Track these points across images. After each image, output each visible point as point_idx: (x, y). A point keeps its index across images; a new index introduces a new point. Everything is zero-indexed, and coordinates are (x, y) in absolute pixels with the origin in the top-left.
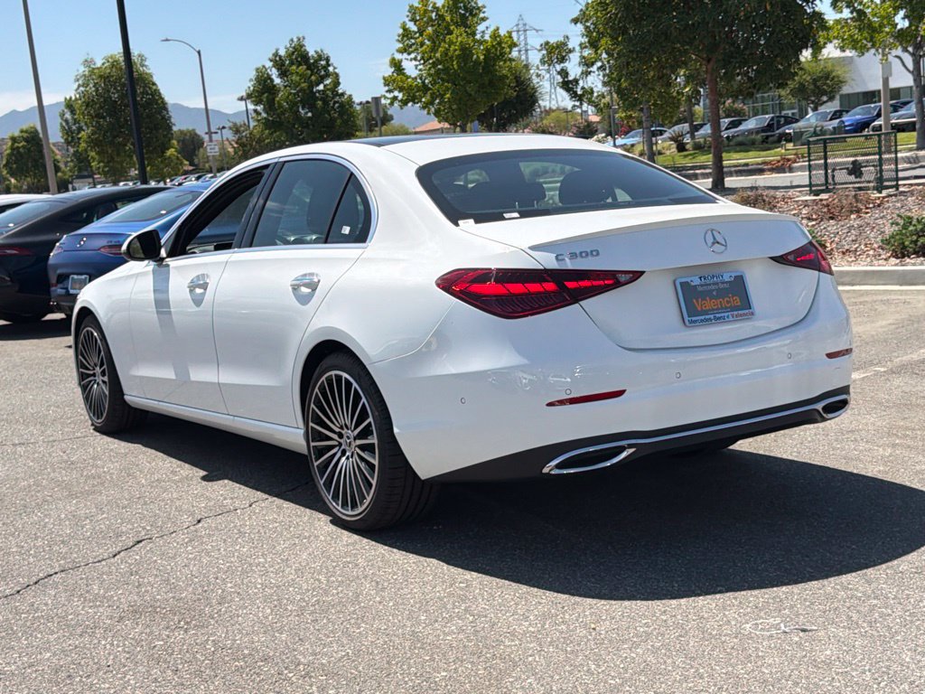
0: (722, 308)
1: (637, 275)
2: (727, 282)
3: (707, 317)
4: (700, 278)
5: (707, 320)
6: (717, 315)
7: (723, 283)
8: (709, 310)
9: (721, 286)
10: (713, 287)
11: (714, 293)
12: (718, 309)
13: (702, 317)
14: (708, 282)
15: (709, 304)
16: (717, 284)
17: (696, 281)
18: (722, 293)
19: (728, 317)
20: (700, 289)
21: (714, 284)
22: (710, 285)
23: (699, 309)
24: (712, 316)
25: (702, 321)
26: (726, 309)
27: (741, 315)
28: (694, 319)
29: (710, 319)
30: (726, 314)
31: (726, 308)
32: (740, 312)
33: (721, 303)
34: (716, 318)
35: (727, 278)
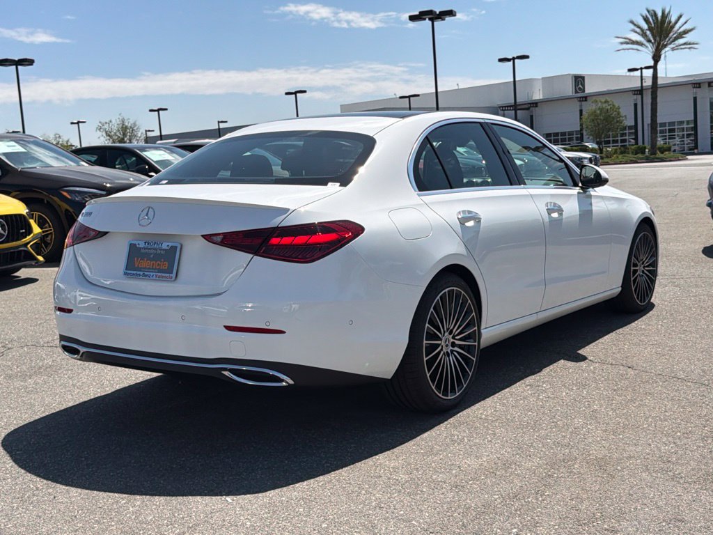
0: (153, 269)
1: (100, 234)
2: (164, 250)
3: (139, 273)
4: (145, 243)
5: (137, 275)
6: (146, 273)
7: (160, 250)
8: (144, 268)
9: (159, 252)
10: (152, 251)
11: (152, 256)
12: (149, 268)
13: (135, 272)
14: (149, 246)
15: (144, 263)
16: (156, 249)
17: (142, 245)
18: (158, 257)
19: (153, 276)
20: (143, 251)
21: (153, 249)
22: (151, 249)
23: (136, 266)
24: (141, 273)
25: (134, 274)
26: (154, 270)
27: (163, 277)
28: (129, 272)
29: (140, 275)
30: (152, 274)
32: (163, 274)
33: (153, 264)
34: (144, 275)
35: (165, 246)
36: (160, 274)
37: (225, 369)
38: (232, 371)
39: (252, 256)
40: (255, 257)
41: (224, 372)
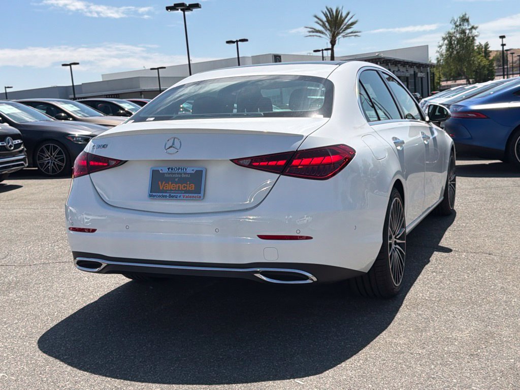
0: (179, 190)
1: (120, 163)
2: (188, 174)
3: (165, 194)
4: (169, 169)
5: (163, 196)
6: (172, 194)
7: (185, 174)
8: (169, 190)
9: (183, 176)
10: (177, 176)
11: (177, 180)
12: (175, 190)
13: (161, 194)
14: (173, 171)
15: (169, 186)
16: (181, 174)
17: (165, 170)
18: (182, 180)
19: (180, 196)
20: (167, 176)
21: (178, 174)
22: (175, 174)
23: (161, 189)
24: (168, 195)
25: (159, 196)
27: (190, 197)
28: (153, 194)
29: (166, 196)
30: (179, 195)
31: (182, 190)
32: (190, 195)
33: (179, 186)
34: (170, 196)
35: (189, 170)
36: (187, 195)
37: (257, 272)
38: (263, 273)
39: (278, 175)
40: (281, 176)
41: (256, 275)
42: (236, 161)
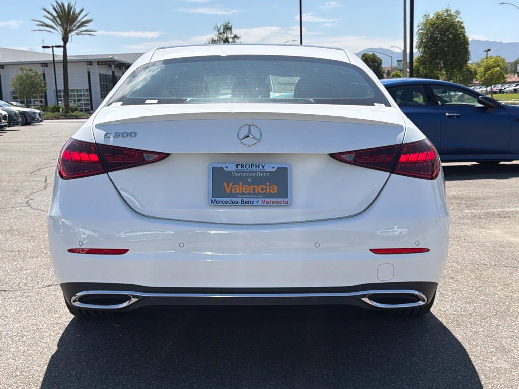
0: (254, 193)
1: (162, 156)
2: (267, 172)
3: (235, 199)
4: (237, 166)
5: (233, 202)
6: (245, 199)
7: (261, 172)
8: (239, 194)
9: (260, 175)
10: (250, 175)
11: (250, 180)
12: (249, 194)
13: (228, 199)
14: (244, 169)
15: (239, 188)
16: (256, 172)
17: (232, 167)
18: (258, 181)
19: (257, 202)
21: (251, 172)
22: (247, 172)
23: (228, 192)
24: (239, 200)
25: (226, 202)
27: (273, 202)
28: (217, 199)
29: (237, 202)
30: (255, 200)
31: (259, 194)
32: (273, 199)
33: (254, 189)
34: (243, 202)
35: (268, 168)
36: (267, 199)
37: (365, 296)
38: (372, 297)
39: (389, 173)
40: (392, 175)
41: (363, 299)
42: (337, 157)
